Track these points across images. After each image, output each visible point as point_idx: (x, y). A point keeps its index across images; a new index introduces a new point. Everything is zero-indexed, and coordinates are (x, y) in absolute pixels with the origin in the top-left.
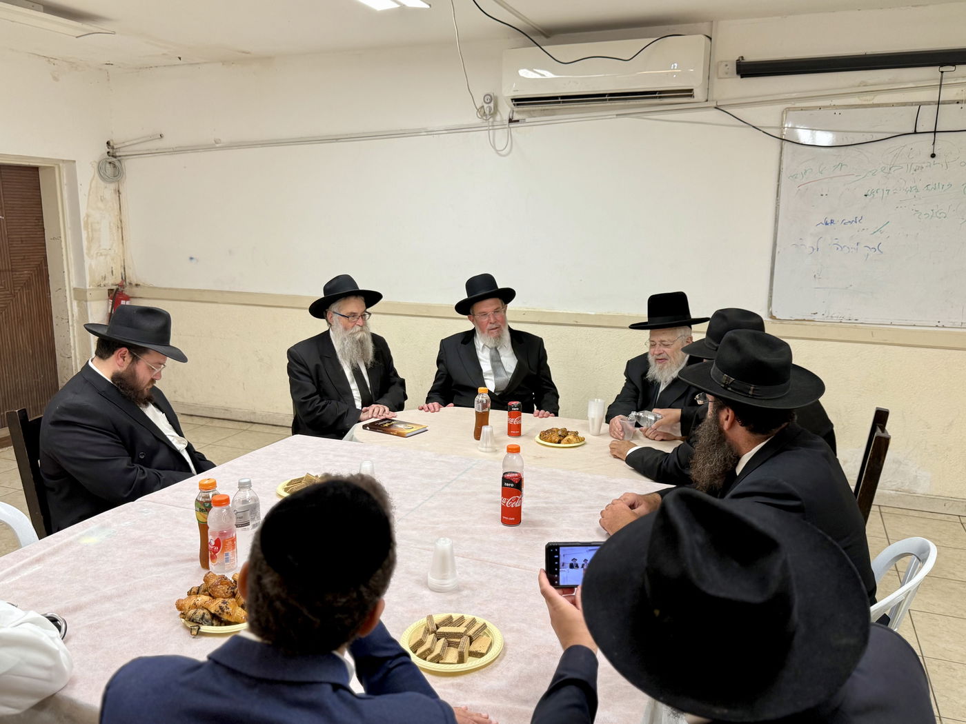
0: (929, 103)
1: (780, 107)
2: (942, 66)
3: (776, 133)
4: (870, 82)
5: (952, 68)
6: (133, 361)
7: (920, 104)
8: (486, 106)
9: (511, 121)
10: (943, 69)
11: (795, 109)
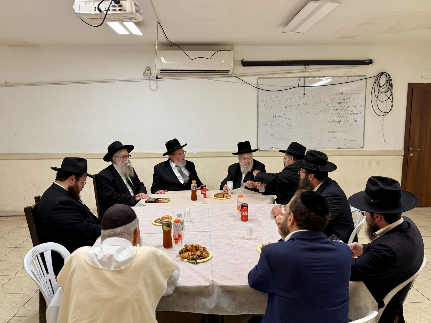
0: (302, 77)
1: (257, 77)
2: (305, 65)
3: (256, 86)
4: (285, 70)
5: (308, 66)
6: (77, 180)
7: (300, 77)
8: (147, 72)
9: (157, 78)
10: (305, 66)
11: (261, 78)
